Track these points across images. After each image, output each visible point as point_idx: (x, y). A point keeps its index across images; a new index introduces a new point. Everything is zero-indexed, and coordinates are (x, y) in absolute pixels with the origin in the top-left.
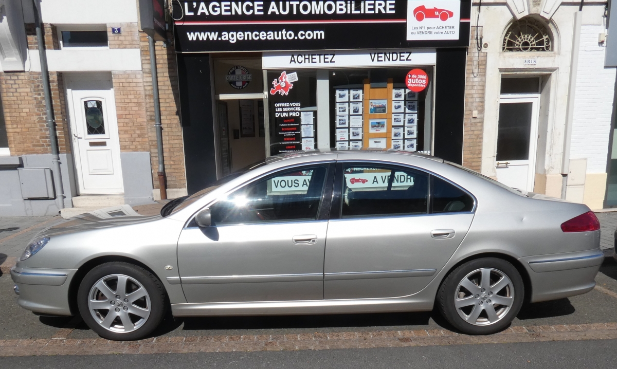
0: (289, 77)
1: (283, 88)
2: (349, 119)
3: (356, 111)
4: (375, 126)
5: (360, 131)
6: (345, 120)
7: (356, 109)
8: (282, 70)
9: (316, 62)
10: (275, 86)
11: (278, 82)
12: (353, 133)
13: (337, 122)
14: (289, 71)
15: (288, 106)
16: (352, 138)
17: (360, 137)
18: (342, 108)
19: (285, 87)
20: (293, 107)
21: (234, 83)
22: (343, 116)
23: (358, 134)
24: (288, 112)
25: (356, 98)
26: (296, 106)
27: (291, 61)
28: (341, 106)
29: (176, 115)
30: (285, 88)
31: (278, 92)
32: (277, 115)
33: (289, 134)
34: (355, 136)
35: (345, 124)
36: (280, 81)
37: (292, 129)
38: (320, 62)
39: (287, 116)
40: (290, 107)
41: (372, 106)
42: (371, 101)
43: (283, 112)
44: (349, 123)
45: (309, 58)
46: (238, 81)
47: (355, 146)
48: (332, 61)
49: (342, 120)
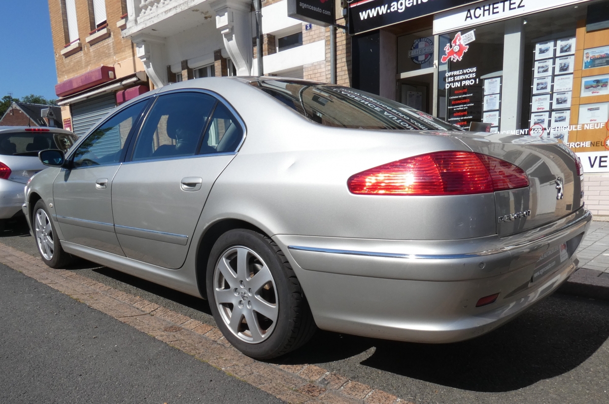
0: (465, 38)
1: (456, 53)
2: (553, 81)
3: (564, 68)
4: (592, 87)
5: (569, 96)
6: (546, 83)
7: (565, 66)
8: (455, 32)
9: (498, 12)
10: (447, 51)
11: (451, 46)
12: (557, 100)
13: (534, 87)
14: (464, 31)
15: (461, 73)
16: (555, 106)
17: (568, 105)
18: (543, 67)
19: (459, 51)
20: (467, 73)
21: (417, 58)
22: (544, 78)
23: (565, 101)
24: (461, 81)
25: (566, 51)
26: (470, 73)
27: (467, 17)
28: (541, 65)
30: (458, 53)
31: (450, 58)
32: (448, 86)
33: (460, 107)
34: (561, 103)
35: (545, 88)
36: (453, 45)
37: (463, 101)
38: (504, 11)
39: (459, 86)
40: (464, 74)
41: (587, 57)
42: (586, 51)
43: (454, 82)
44: (552, 87)
45: (489, 10)
46: (421, 55)
47: (560, 117)
48: (521, 5)
49: (542, 84)
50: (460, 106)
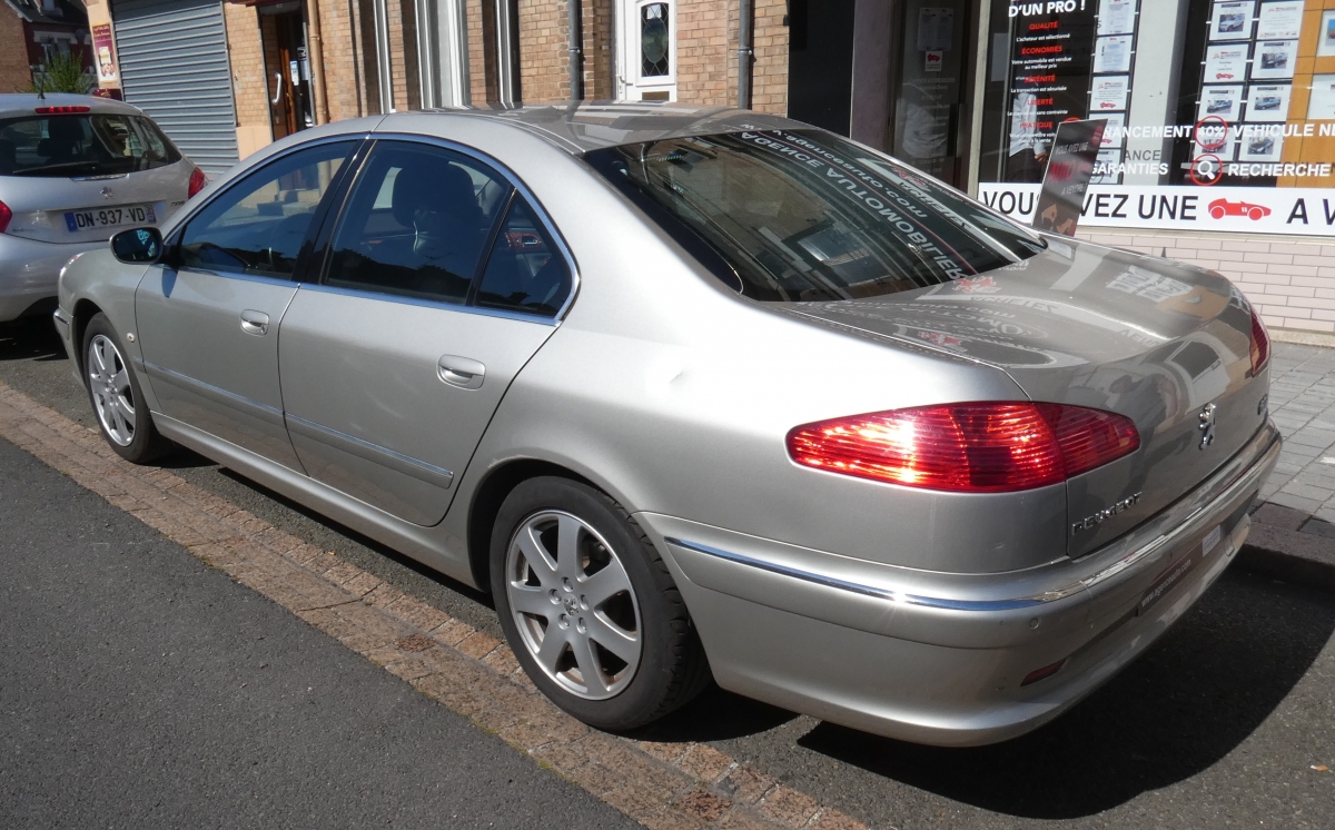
2: (1257, 12)
5: (1291, 52)
6: (1241, 16)
12: (1265, 57)
13: (1214, 23)
16: (1257, 73)
17: (1287, 71)
22: (1236, 3)
23: (1281, 62)
29: (785, 25)
32: (1014, 11)
34: (1272, 66)
35: (1239, 28)
37: (1049, 49)
39: (1040, 12)
44: (1255, 26)
47: (1267, 99)
49: (1232, 18)
50: (1040, 61)
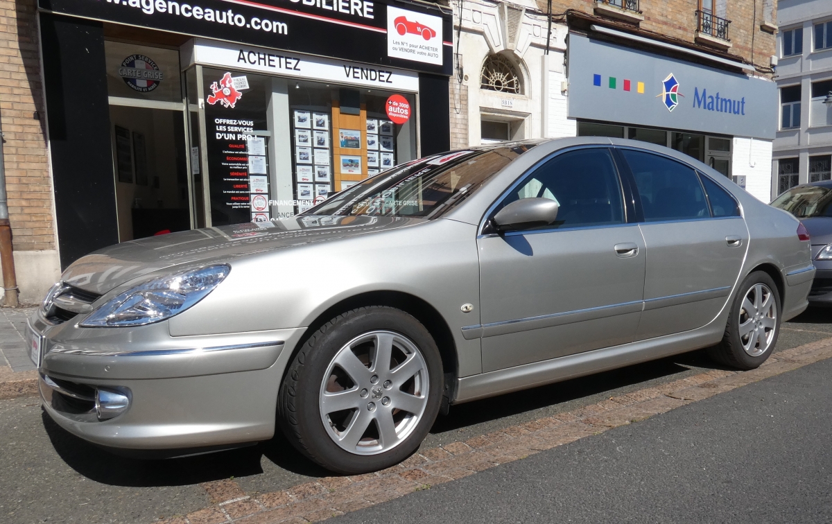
0: (236, 81)
1: (226, 96)
2: (313, 153)
3: (321, 142)
4: (348, 165)
5: (328, 170)
7: (321, 140)
8: (225, 70)
9: (274, 66)
10: (214, 92)
11: (219, 87)
12: (319, 172)
13: (298, 156)
14: (236, 72)
15: (234, 124)
16: (317, 179)
17: (328, 179)
18: (303, 137)
19: (230, 95)
20: (242, 126)
21: (133, 81)
22: (305, 148)
23: (325, 175)
24: (236, 133)
25: (321, 126)
26: (247, 126)
27: (239, 58)
28: (301, 133)
30: (231, 97)
31: (220, 101)
32: (219, 136)
33: (237, 166)
34: (322, 176)
35: (307, 159)
36: (222, 86)
38: (280, 67)
39: (234, 139)
40: (238, 126)
41: (342, 137)
42: (341, 131)
43: (227, 132)
44: (313, 158)
45: (264, 59)
46: (140, 78)
47: (322, 191)
48: (297, 68)
49: (304, 154)
50: (237, 164)
